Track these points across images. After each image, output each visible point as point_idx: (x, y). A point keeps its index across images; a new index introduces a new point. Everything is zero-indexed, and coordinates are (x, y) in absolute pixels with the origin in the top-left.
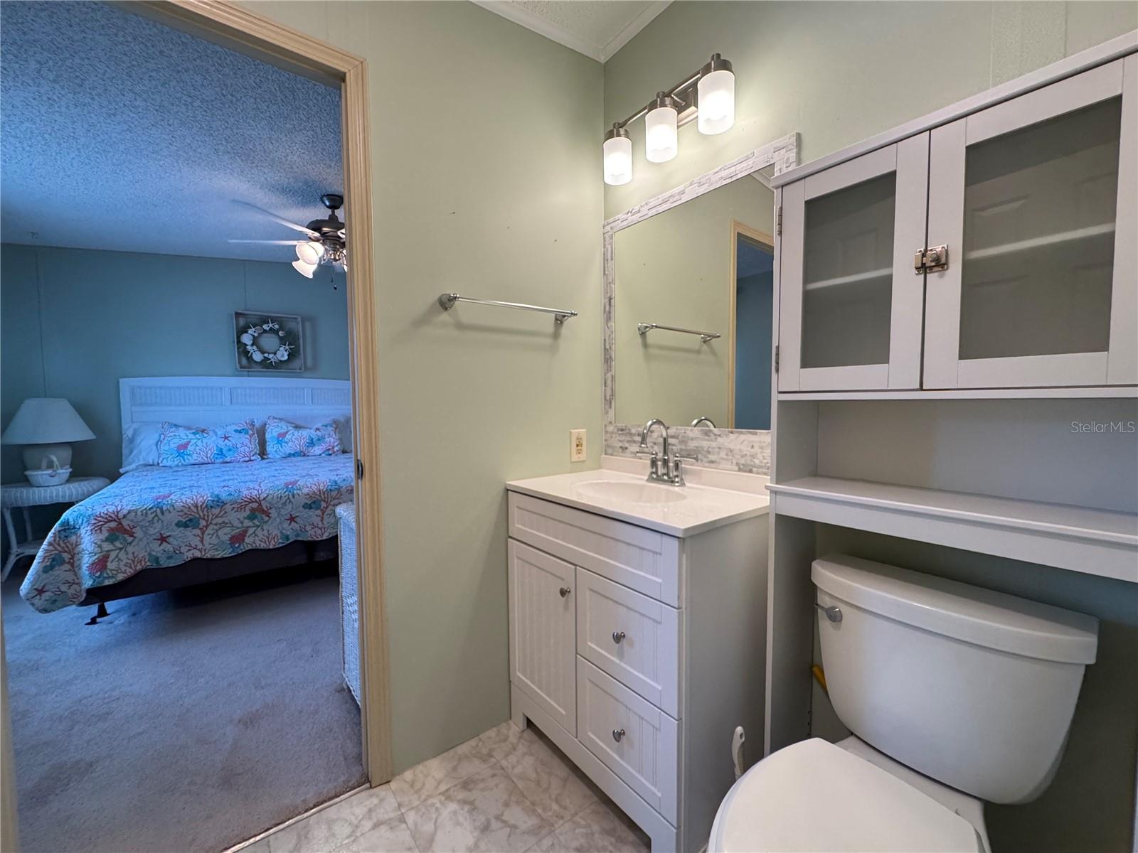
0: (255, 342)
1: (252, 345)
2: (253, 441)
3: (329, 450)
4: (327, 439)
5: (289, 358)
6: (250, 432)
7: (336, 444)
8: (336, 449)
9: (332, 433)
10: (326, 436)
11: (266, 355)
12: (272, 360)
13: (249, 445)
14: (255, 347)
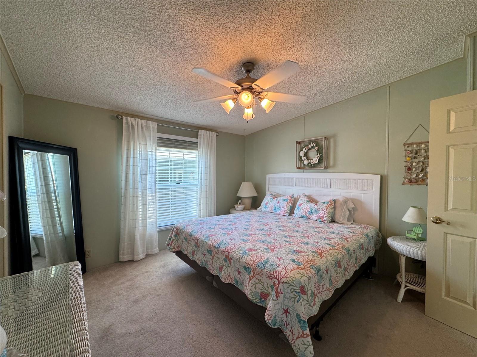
0: (306, 154)
1: (304, 157)
2: (288, 205)
3: (321, 218)
4: (321, 212)
5: (319, 161)
6: (289, 201)
7: (326, 215)
8: (325, 219)
9: (325, 208)
10: (320, 210)
11: (309, 161)
12: (312, 163)
13: (285, 207)
14: (305, 158)
